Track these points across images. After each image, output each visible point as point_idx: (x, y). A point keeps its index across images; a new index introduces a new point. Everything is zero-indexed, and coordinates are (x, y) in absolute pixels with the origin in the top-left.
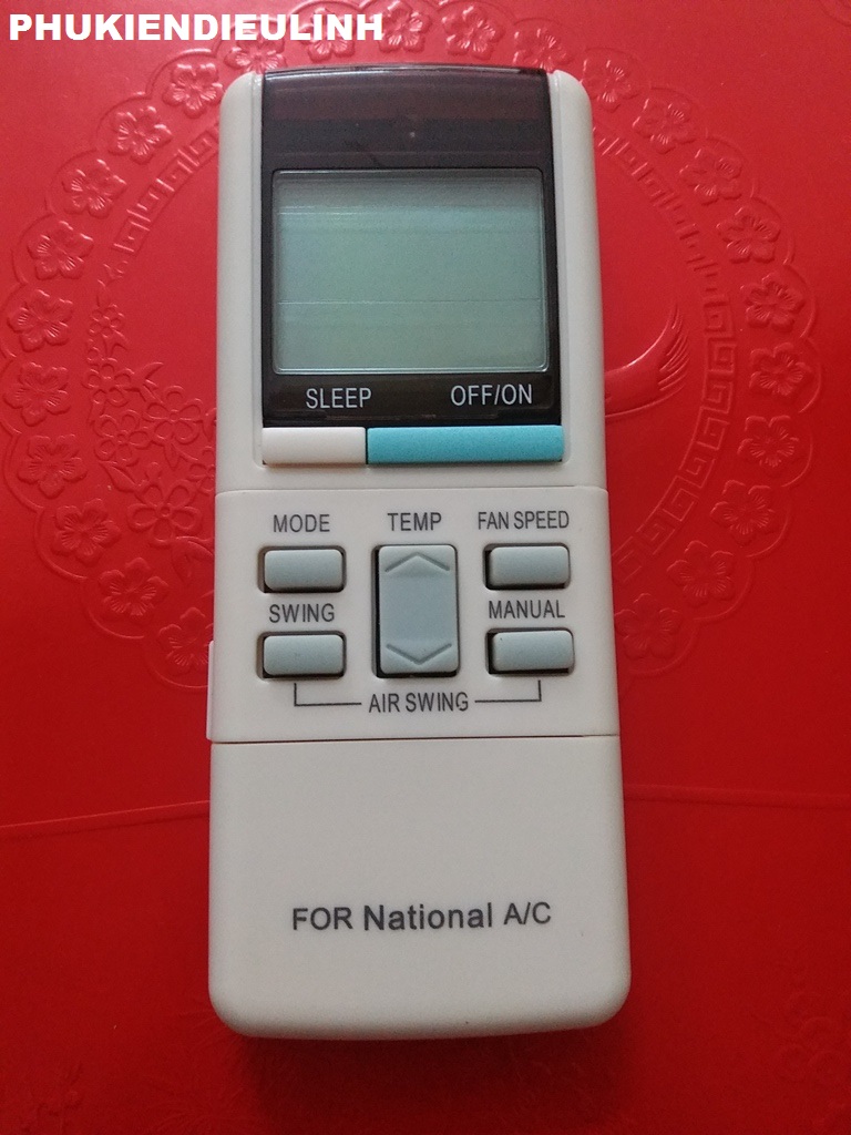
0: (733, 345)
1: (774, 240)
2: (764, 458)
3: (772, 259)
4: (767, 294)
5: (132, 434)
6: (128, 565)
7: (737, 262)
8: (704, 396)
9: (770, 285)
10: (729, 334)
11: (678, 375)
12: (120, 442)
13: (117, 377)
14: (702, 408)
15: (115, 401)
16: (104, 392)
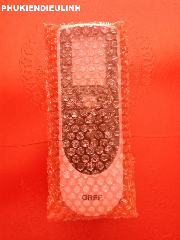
0: (141, 63)
1: (149, 44)
2: (146, 82)
3: (148, 48)
4: (147, 54)
5: (44, 81)
6: (45, 102)
7: (142, 49)
8: (136, 72)
9: (148, 53)
10: (140, 61)
11: (132, 69)
12: (42, 82)
13: (41, 71)
14: (136, 74)
15: (41, 75)
16: (38, 74)
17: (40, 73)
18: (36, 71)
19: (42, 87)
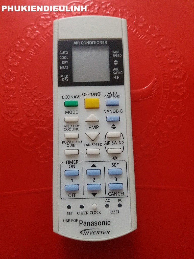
0: (169, 83)
1: (179, 59)
2: (176, 110)
3: (178, 63)
4: (177, 71)
5: (30, 103)
6: (29, 133)
7: (170, 64)
8: (162, 95)
9: (178, 69)
10: (168, 81)
11: (156, 90)
12: (27, 105)
13: (27, 90)
14: (162, 98)
15: (26, 95)
16: (24, 93)
17: (26, 92)
18: (21, 89)
19: (27, 112)
